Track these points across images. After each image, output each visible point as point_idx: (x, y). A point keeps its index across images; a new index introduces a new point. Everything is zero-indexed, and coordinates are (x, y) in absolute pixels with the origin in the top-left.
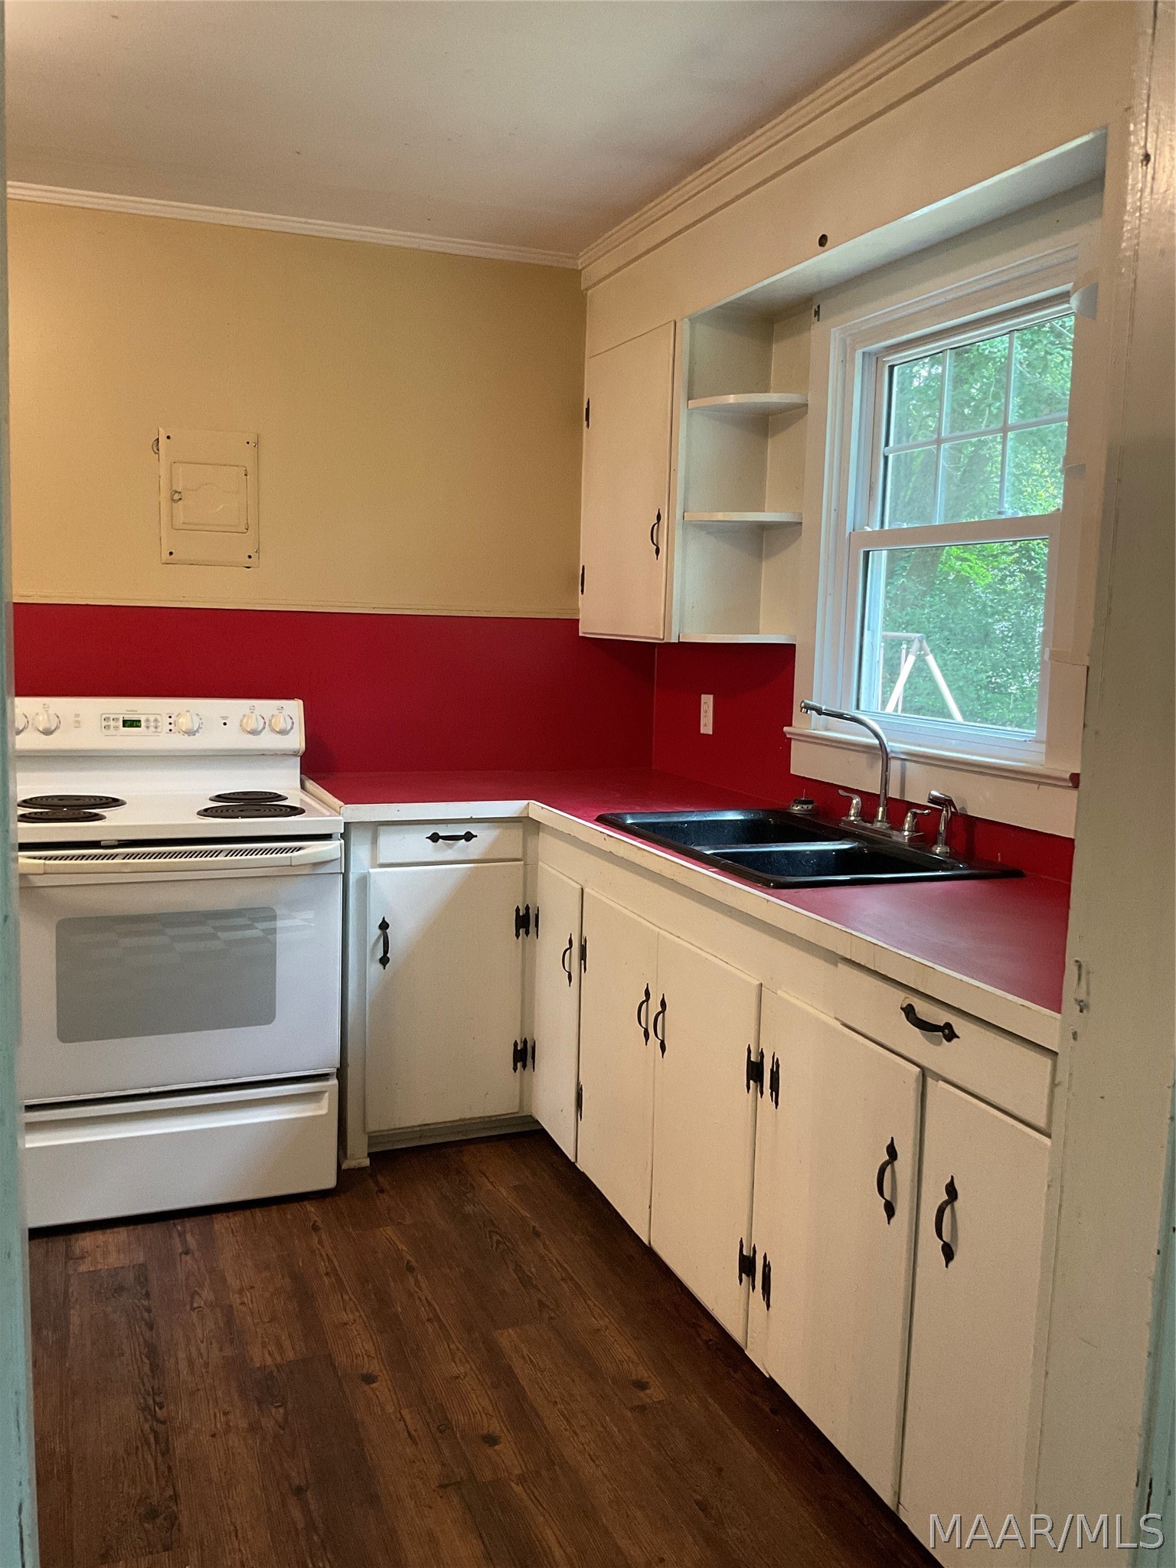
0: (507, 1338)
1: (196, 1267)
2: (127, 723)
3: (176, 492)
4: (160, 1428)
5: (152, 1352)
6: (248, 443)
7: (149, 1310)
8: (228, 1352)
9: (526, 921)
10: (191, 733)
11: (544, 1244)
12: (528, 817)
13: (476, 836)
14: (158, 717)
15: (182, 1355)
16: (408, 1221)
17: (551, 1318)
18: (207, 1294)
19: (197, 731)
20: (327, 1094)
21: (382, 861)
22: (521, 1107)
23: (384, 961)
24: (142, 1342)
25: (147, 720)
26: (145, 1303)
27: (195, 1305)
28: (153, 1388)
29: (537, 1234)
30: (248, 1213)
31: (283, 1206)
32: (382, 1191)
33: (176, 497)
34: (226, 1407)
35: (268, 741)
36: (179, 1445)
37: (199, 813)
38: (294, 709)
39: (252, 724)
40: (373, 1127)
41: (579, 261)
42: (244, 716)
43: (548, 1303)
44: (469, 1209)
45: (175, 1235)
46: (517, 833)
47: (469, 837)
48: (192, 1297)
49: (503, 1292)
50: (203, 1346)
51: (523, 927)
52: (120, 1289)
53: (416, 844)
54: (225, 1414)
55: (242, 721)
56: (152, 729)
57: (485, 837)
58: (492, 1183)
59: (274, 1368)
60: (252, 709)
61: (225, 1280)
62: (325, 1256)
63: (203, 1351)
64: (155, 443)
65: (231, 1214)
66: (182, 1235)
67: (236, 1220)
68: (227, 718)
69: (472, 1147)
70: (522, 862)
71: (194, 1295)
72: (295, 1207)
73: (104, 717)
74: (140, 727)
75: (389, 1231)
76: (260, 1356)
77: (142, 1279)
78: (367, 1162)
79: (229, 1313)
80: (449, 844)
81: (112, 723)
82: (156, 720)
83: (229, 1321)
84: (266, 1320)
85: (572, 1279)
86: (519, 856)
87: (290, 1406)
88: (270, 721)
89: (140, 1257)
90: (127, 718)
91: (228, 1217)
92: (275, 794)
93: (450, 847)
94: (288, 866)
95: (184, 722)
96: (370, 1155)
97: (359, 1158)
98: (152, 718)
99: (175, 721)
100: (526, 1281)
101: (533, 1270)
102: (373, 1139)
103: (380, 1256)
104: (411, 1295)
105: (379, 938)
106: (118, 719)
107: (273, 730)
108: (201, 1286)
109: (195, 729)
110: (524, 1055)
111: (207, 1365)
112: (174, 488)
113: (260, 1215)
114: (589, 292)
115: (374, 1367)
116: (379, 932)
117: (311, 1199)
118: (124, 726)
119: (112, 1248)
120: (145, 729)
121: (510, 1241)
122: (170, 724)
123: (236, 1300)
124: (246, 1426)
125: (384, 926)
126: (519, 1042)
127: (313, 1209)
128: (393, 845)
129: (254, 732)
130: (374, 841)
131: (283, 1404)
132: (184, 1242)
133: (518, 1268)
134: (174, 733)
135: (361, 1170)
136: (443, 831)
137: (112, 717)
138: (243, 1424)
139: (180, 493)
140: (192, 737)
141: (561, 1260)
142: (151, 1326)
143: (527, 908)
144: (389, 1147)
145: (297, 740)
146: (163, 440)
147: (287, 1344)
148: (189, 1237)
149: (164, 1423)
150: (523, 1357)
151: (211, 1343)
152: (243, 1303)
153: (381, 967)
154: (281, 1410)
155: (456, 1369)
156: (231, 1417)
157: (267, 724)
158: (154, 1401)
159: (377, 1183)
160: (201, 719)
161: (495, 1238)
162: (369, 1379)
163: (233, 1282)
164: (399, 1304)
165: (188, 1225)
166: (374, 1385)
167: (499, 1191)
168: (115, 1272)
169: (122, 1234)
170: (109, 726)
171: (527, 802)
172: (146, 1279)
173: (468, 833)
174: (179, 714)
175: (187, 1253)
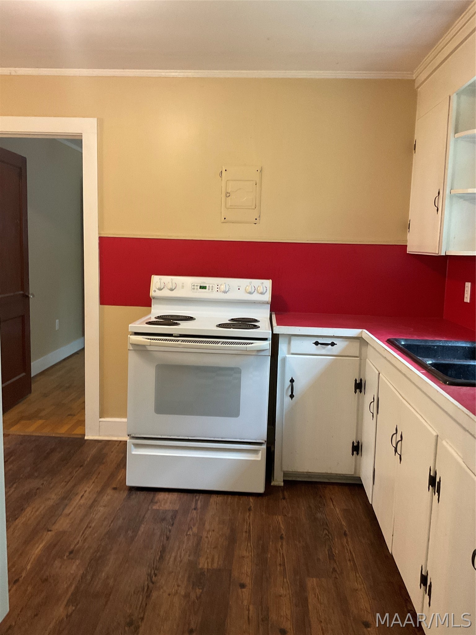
0: (311, 582)
1: (196, 516)
2: (201, 287)
3: (228, 193)
4: (151, 585)
5: (163, 550)
6: (257, 171)
7: (170, 531)
8: (191, 558)
9: (359, 386)
10: (225, 292)
11: (347, 540)
12: (362, 337)
13: (336, 344)
14: (213, 285)
15: (173, 555)
16: (290, 515)
17: (336, 578)
18: (195, 530)
19: (228, 291)
20: (261, 452)
21: (292, 352)
22: (355, 472)
23: (292, 396)
24: (161, 545)
25: (209, 286)
26: (170, 527)
27: (188, 533)
28: (156, 566)
29: (345, 534)
30: (226, 497)
31: (241, 497)
32: (284, 498)
33: (228, 195)
34: (180, 583)
35: (256, 297)
36: (154, 594)
37: (217, 326)
38: (268, 283)
39: (249, 289)
40: (285, 469)
41: (414, 75)
42: (247, 286)
43: (338, 570)
44: (319, 515)
45: (194, 500)
46: (357, 344)
47: (333, 344)
48: (189, 529)
49: (318, 559)
50: (183, 553)
51: (358, 389)
52: (164, 519)
53: (308, 346)
54: (178, 586)
55: (246, 288)
56: (210, 290)
57: (340, 345)
58: (333, 505)
59: (206, 570)
60: (251, 283)
61: (204, 524)
62: (248, 523)
63: (182, 555)
64: (221, 173)
65: (219, 496)
66: (197, 501)
67: (220, 499)
68: (240, 286)
69: (331, 487)
70: (359, 358)
71: (190, 528)
72: (244, 498)
73: (193, 284)
74: (206, 289)
75: (280, 518)
76: (203, 563)
77: (174, 518)
78: (282, 484)
79: (199, 540)
80: (323, 347)
81: (195, 287)
82: (212, 287)
83: (198, 544)
84: (213, 547)
85: (353, 560)
86: (358, 355)
87: (205, 589)
88: (257, 288)
89: (177, 507)
90: (202, 285)
91: (217, 497)
92: (255, 319)
93: (324, 348)
94: (245, 350)
95: (223, 288)
96: (284, 481)
97: (278, 481)
98: (211, 286)
99: (219, 287)
100: (331, 556)
101: (337, 552)
102: (285, 474)
103: (271, 529)
104: (277, 550)
105: (289, 386)
106: (198, 286)
107: (258, 292)
108: (194, 526)
109: (227, 291)
110: (357, 448)
111: (181, 561)
112: (227, 191)
113: (230, 498)
114: (419, 89)
115: (247, 581)
116: (290, 383)
117: (254, 496)
118: (200, 288)
119: (169, 501)
120: (208, 290)
121: (331, 535)
122: (218, 288)
123: (205, 534)
124: (183, 594)
125: (292, 381)
126: (355, 442)
127: (252, 501)
128: (298, 345)
129: (250, 293)
130: (289, 343)
131: (203, 589)
132: (196, 504)
133: (330, 550)
134: (219, 292)
135: (279, 487)
136: (321, 341)
137: (196, 284)
138: (183, 593)
139: (229, 193)
140: (226, 294)
141: (352, 550)
142: (168, 538)
143: (361, 380)
144: (294, 479)
145: (268, 297)
146: (224, 171)
147: (216, 560)
148: (199, 502)
149: (153, 583)
150: (315, 594)
151: (187, 552)
152: (207, 537)
153: (291, 399)
154: (201, 591)
155: (282, 591)
156: (180, 588)
157: (256, 289)
158: (154, 572)
159: (284, 495)
160: (230, 287)
161: (326, 532)
162: (243, 586)
163: (207, 526)
164: (270, 554)
165: (201, 497)
166: (244, 590)
167: (335, 509)
168: (166, 511)
169: (175, 496)
170: (194, 288)
171: (361, 330)
172: (175, 517)
173: (333, 343)
174: (222, 284)
175: (195, 509)
